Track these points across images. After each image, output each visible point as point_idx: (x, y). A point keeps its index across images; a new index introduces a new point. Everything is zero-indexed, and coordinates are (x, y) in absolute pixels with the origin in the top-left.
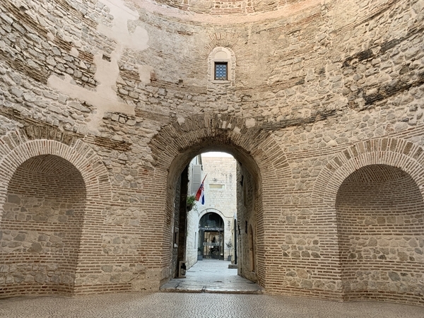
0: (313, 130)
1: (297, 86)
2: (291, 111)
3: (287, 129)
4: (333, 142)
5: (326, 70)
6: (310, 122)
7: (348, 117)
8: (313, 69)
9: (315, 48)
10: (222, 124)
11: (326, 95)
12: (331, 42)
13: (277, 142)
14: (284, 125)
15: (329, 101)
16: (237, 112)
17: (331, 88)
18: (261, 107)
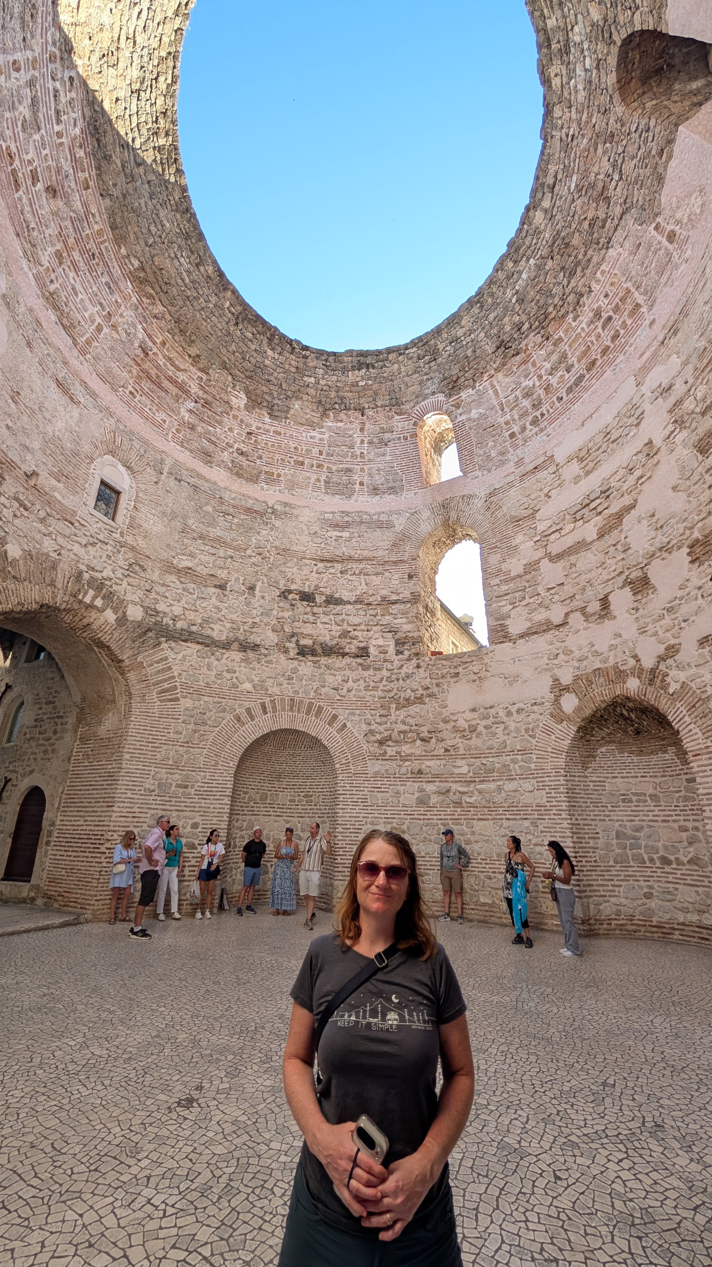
0: (224, 661)
1: (214, 590)
2: (200, 621)
3: (189, 644)
4: (248, 686)
5: (258, 588)
6: (224, 648)
7: (274, 660)
8: (241, 578)
9: (249, 552)
10: (86, 593)
11: (251, 621)
12: (272, 558)
13: (170, 660)
14: (186, 636)
15: (253, 630)
16: (117, 584)
17: (259, 613)
18: (158, 593)
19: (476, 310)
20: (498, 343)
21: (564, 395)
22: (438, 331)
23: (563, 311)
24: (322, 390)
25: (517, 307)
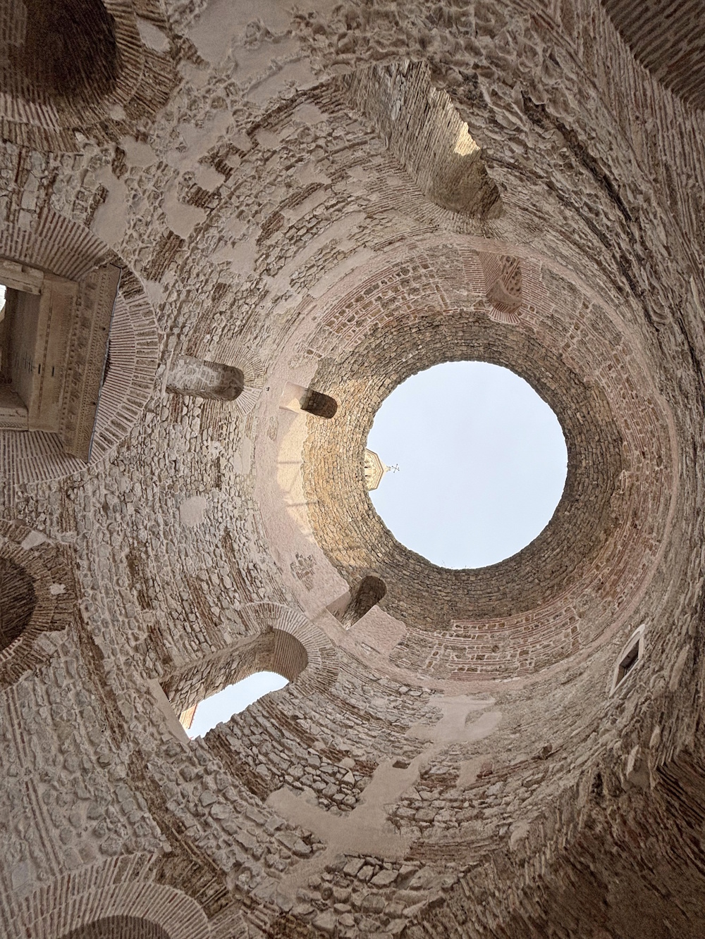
19: (448, 354)
20: (437, 328)
21: (380, 284)
22: (480, 359)
23: (386, 330)
24: (578, 402)
25: (419, 342)
